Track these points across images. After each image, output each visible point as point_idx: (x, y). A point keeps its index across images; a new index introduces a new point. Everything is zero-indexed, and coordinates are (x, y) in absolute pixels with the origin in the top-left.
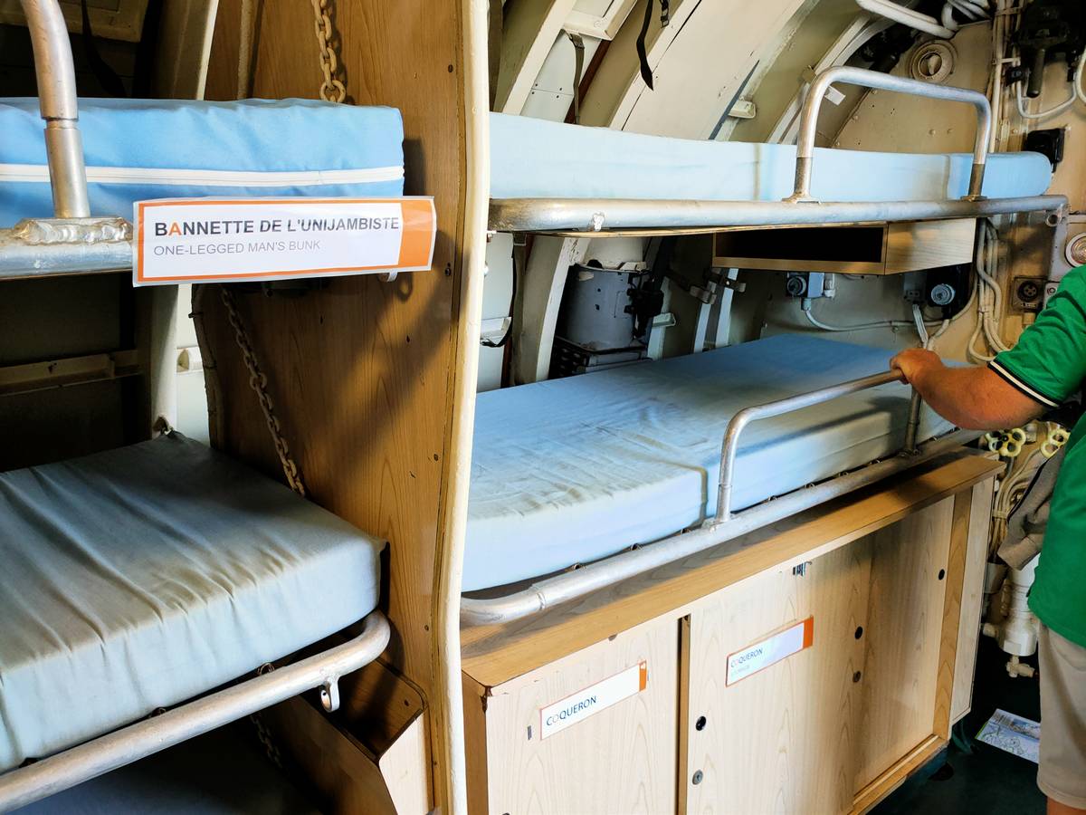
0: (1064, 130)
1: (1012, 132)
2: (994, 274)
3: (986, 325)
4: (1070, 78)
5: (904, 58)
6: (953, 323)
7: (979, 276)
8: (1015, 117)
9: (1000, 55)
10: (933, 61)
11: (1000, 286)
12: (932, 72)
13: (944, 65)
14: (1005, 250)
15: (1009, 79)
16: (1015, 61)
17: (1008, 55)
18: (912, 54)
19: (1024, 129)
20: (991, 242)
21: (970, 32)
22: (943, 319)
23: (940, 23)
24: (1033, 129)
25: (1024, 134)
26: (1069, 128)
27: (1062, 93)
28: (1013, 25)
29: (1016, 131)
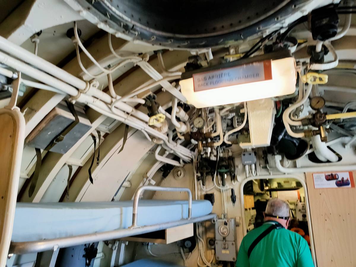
0: (213, 194)
1: (201, 193)
2: (202, 236)
3: (201, 254)
4: (213, 180)
5: (172, 171)
6: (192, 254)
7: (198, 238)
8: (201, 190)
9: (195, 173)
10: (179, 173)
11: (204, 241)
12: (179, 175)
13: (182, 174)
14: (204, 229)
15: (198, 179)
16: (199, 175)
17: (197, 173)
18: (174, 170)
19: (204, 193)
20: (199, 227)
21: (187, 166)
22: (189, 252)
23: (180, 163)
24: (206, 193)
25: (204, 195)
26: (215, 194)
27: (212, 183)
28: (197, 165)
29: (202, 194)
